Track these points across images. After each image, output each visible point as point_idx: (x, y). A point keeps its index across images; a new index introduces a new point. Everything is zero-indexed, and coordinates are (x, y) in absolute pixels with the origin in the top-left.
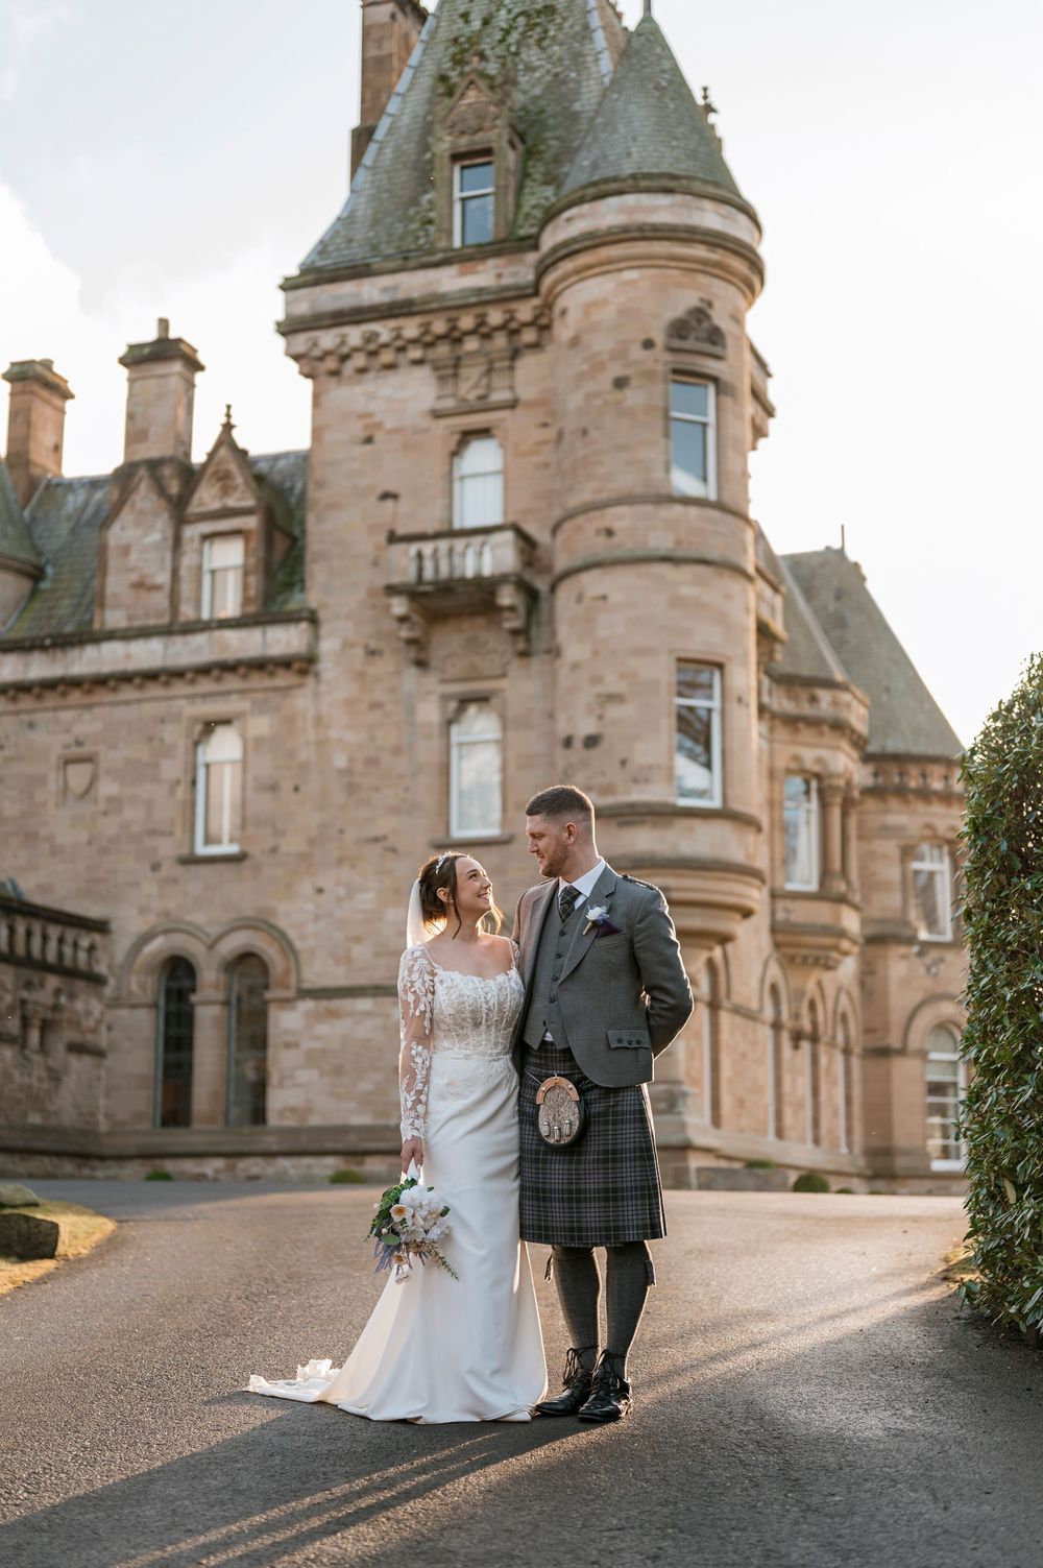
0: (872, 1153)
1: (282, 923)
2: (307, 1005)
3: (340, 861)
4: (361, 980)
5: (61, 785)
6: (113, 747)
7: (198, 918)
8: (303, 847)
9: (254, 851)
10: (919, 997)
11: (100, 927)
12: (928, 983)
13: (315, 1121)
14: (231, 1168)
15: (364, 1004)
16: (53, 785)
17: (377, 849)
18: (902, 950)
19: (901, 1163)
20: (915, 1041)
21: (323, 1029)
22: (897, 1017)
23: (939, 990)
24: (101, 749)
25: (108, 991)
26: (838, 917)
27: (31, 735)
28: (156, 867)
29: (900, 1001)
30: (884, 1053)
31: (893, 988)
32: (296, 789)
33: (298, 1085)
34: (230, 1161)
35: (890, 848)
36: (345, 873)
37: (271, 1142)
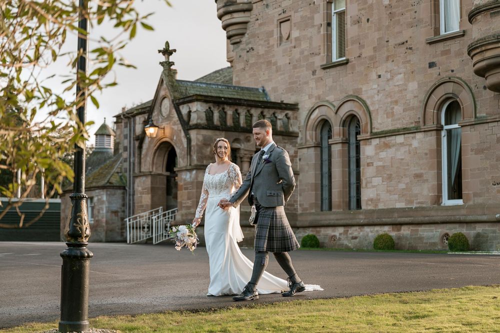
1: (364, 97)
2: (376, 142)
3: (388, 58)
4: (399, 126)
5: (279, 35)
6: (296, 12)
7: (331, 98)
8: (372, 53)
9: (351, 58)
11: (294, 107)
13: (381, 206)
14: (346, 232)
15: (400, 139)
16: (276, 36)
17: (403, 49)
21: (383, 155)
24: (292, 13)
25: (299, 140)
27: (267, 10)
28: (314, 73)
32: (368, 20)
33: (374, 187)
34: (346, 229)
36: (390, 65)
37: (361, 219)
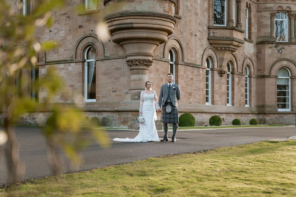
0: (258, 107)
2: (47, 66)
3: (56, 21)
4: (62, 59)
10: (275, 59)
12: (279, 55)
14: (30, 115)
15: (62, 66)
17: (64, 17)
18: (270, 45)
19: (267, 110)
20: (273, 73)
22: (268, 66)
23: (282, 57)
26: (232, 34)
29: (268, 61)
30: (263, 77)
31: (267, 57)
33: (46, 91)
34: (30, 113)
35: (267, 14)
36: (57, 25)
